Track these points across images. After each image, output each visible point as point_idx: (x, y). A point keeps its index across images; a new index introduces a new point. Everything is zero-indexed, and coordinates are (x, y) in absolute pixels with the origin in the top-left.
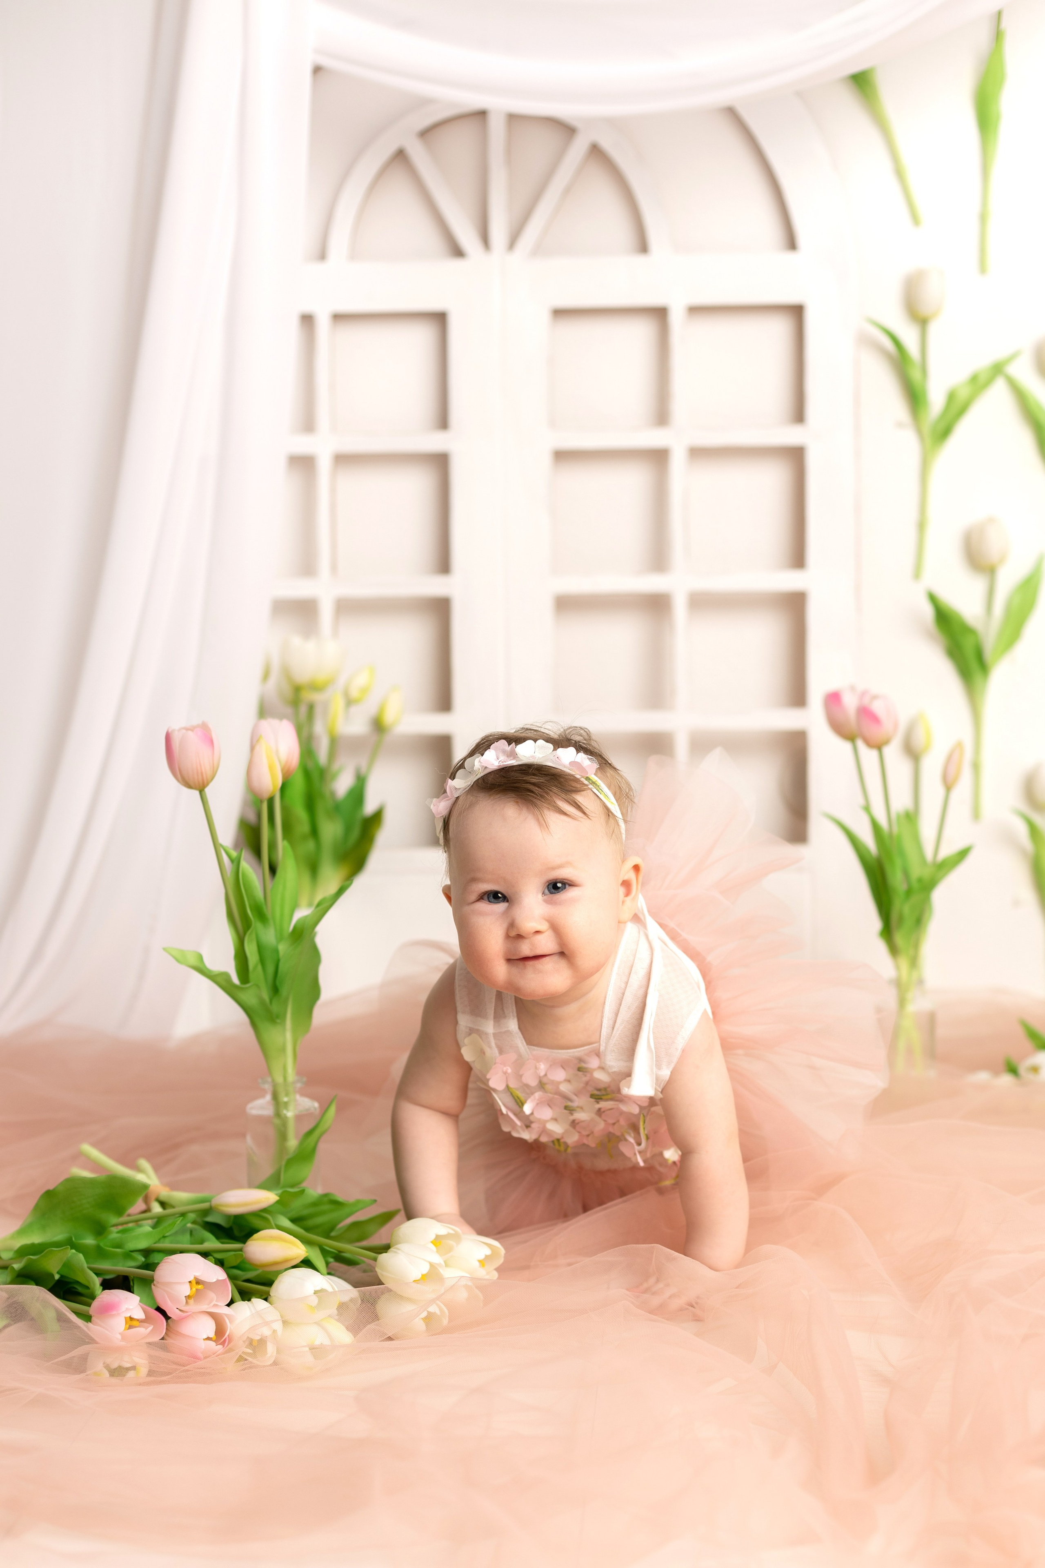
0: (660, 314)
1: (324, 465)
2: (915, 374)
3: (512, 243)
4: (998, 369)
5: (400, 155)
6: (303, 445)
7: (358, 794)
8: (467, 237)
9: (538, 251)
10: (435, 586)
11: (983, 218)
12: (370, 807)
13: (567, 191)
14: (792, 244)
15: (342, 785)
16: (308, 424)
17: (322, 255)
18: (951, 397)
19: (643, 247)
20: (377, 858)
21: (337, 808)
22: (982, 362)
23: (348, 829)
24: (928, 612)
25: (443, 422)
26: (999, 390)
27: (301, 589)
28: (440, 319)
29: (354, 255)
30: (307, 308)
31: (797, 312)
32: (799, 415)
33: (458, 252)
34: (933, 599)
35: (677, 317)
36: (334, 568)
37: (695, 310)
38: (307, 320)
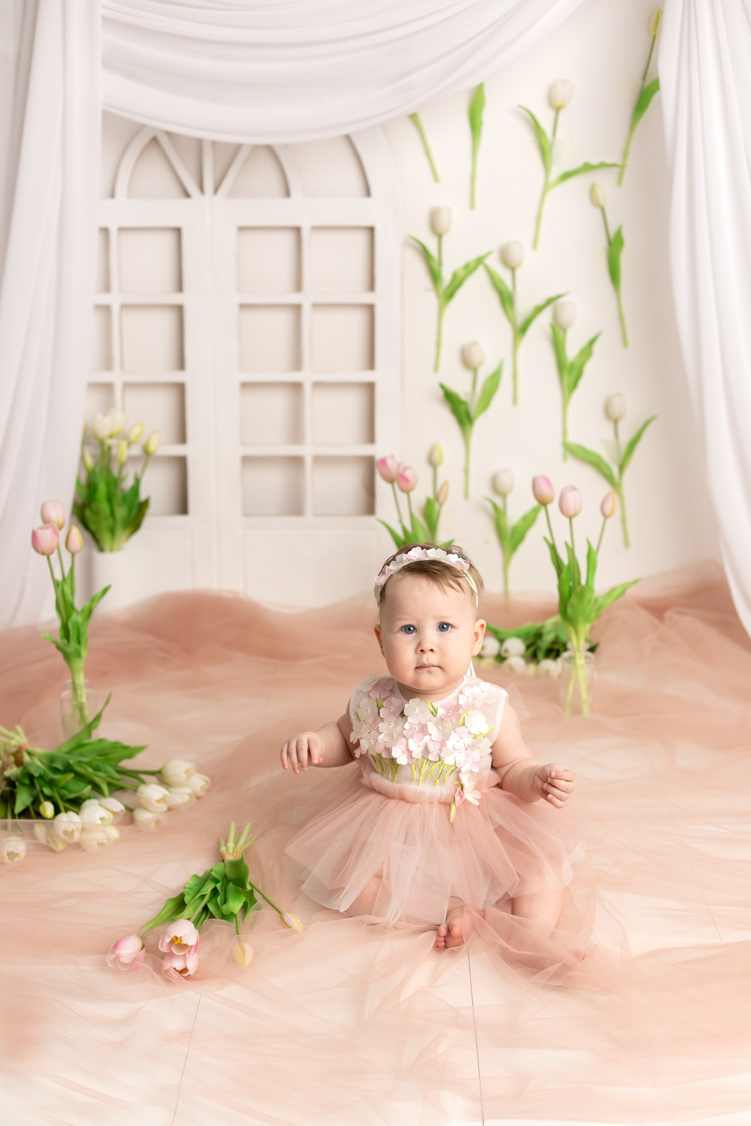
0: (298, 230)
1: (116, 310)
2: (435, 265)
3: (216, 190)
4: (480, 261)
5: (155, 140)
6: (104, 299)
7: (136, 490)
8: (192, 187)
9: (231, 195)
10: (177, 377)
11: (473, 178)
12: (143, 497)
13: (246, 161)
14: (368, 193)
15: (128, 483)
16: (107, 288)
17: (113, 195)
18: (455, 276)
19: (287, 193)
20: (148, 522)
21: (124, 498)
22: (471, 257)
23: (130, 510)
24: (441, 392)
25: (180, 287)
26: (480, 274)
27: (105, 377)
28: (178, 231)
29: (130, 195)
30: (104, 224)
31: (371, 230)
32: (371, 286)
33: (187, 195)
34: (442, 387)
35: (305, 233)
36: (122, 365)
37: (315, 228)
38: (105, 231)
